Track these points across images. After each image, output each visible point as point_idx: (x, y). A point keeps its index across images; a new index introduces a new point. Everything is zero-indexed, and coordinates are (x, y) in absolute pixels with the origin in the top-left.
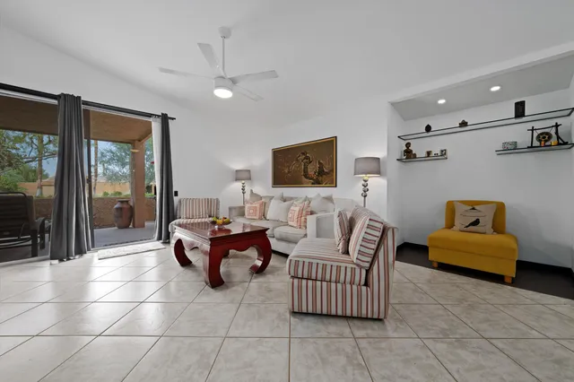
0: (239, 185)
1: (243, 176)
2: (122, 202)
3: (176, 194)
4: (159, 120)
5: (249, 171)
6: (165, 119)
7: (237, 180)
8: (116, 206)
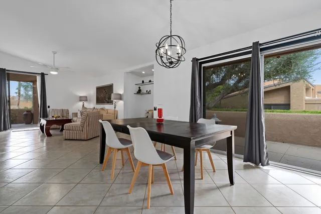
0: (81, 103)
1: (84, 99)
2: (27, 111)
3: (49, 107)
4: (40, 75)
5: (86, 97)
6: (43, 75)
7: (80, 101)
8: (25, 113)
